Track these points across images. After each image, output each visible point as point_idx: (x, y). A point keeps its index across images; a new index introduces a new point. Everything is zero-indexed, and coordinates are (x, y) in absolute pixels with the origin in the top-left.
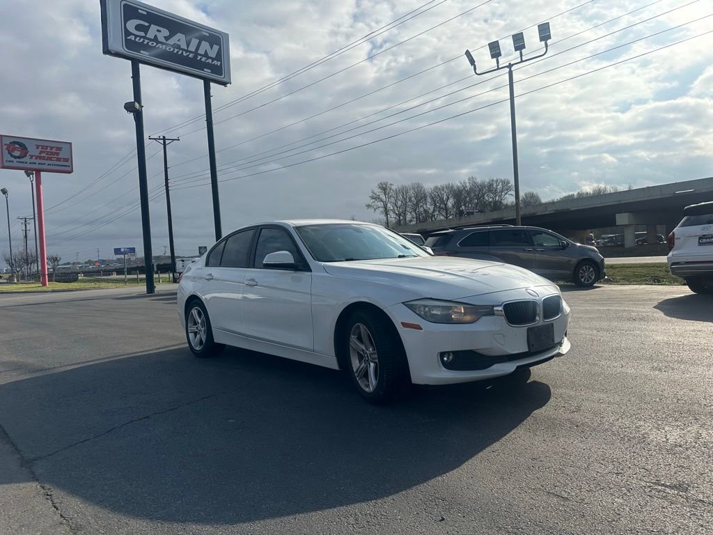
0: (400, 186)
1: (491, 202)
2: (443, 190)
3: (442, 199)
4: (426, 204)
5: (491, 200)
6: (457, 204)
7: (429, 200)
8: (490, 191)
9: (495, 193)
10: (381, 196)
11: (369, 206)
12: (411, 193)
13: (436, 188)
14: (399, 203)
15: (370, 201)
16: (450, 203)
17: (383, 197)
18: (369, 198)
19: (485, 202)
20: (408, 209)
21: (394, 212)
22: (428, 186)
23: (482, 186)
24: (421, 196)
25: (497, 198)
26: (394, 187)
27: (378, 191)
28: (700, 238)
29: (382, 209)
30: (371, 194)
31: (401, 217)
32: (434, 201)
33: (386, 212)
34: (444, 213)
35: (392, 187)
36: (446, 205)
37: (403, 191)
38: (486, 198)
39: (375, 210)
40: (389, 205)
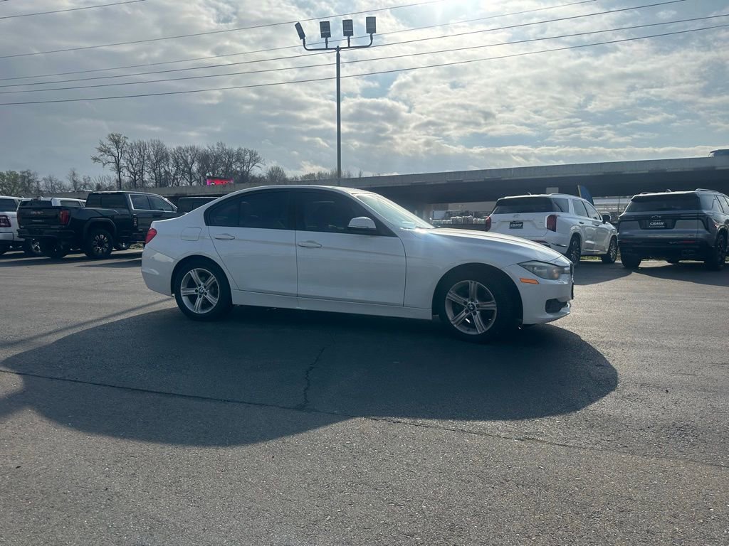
0: (137, 142)
1: (238, 171)
2: (188, 152)
3: (186, 162)
4: (168, 166)
5: (238, 169)
6: (202, 171)
7: (171, 161)
8: (238, 160)
9: (243, 163)
10: (112, 150)
11: (96, 159)
12: (151, 151)
13: (180, 148)
14: (135, 160)
15: (98, 154)
16: (195, 168)
17: (114, 150)
18: (96, 151)
19: (232, 171)
20: (146, 168)
21: (129, 170)
22: (171, 146)
23: (230, 155)
24: (162, 156)
25: (245, 168)
26: (128, 141)
27: (108, 143)
28: (511, 223)
29: (113, 165)
30: (99, 146)
31: (137, 177)
32: (177, 163)
33: (119, 169)
34: (187, 176)
35: (127, 141)
36: (190, 169)
37: (141, 147)
38: (234, 166)
39: (104, 165)
40: (122, 161)
